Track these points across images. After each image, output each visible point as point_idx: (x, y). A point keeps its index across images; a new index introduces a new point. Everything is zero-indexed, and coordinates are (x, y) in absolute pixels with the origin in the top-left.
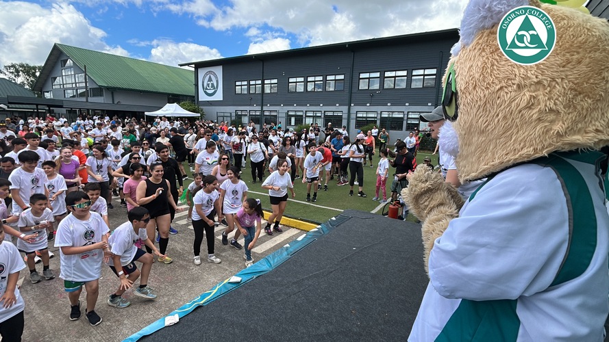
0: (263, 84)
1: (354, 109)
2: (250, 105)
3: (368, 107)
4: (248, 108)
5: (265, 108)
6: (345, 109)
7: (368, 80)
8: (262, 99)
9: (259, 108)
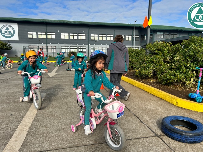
0: (47, 35)
1: (90, 46)
2: (39, 43)
3: (95, 45)
4: (38, 45)
5: (48, 45)
6: (87, 46)
7: (94, 37)
8: (47, 41)
9: (46, 45)
